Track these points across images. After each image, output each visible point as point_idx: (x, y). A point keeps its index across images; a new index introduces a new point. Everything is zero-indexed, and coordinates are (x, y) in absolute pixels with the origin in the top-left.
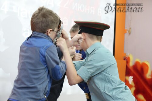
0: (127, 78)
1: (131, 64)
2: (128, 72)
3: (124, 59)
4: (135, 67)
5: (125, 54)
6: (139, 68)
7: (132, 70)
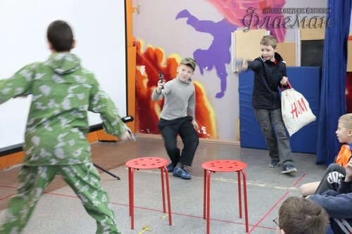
0: (138, 68)
1: (142, 51)
2: (139, 61)
3: (134, 45)
4: (147, 54)
5: (134, 39)
6: (152, 55)
7: (144, 58)
